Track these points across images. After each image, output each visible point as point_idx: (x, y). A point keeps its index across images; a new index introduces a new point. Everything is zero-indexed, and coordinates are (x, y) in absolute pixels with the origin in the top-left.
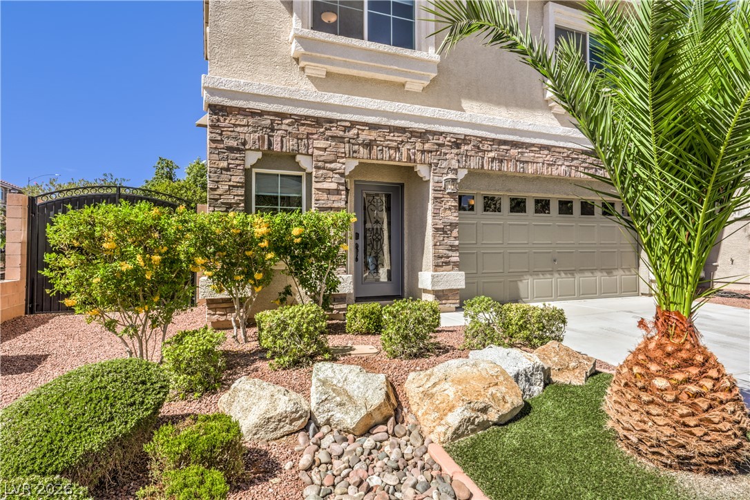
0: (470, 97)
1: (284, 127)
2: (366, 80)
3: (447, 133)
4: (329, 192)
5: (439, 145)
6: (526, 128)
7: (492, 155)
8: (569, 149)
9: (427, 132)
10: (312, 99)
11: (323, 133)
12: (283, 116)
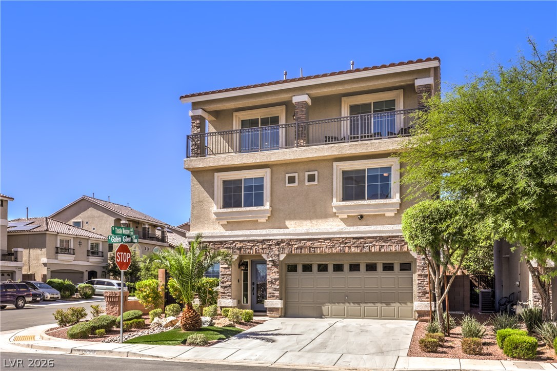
0: (290, 219)
1: (210, 246)
2: (243, 221)
3: (273, 240)
4: (225, 268)
5: (270, 245)
6: (314, 231)
7: (296, 246)
8: (343, 238)
9: (264, 240)
10: (218, 235)
11: (223, 246)
12: (210, 242)
